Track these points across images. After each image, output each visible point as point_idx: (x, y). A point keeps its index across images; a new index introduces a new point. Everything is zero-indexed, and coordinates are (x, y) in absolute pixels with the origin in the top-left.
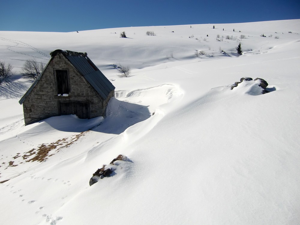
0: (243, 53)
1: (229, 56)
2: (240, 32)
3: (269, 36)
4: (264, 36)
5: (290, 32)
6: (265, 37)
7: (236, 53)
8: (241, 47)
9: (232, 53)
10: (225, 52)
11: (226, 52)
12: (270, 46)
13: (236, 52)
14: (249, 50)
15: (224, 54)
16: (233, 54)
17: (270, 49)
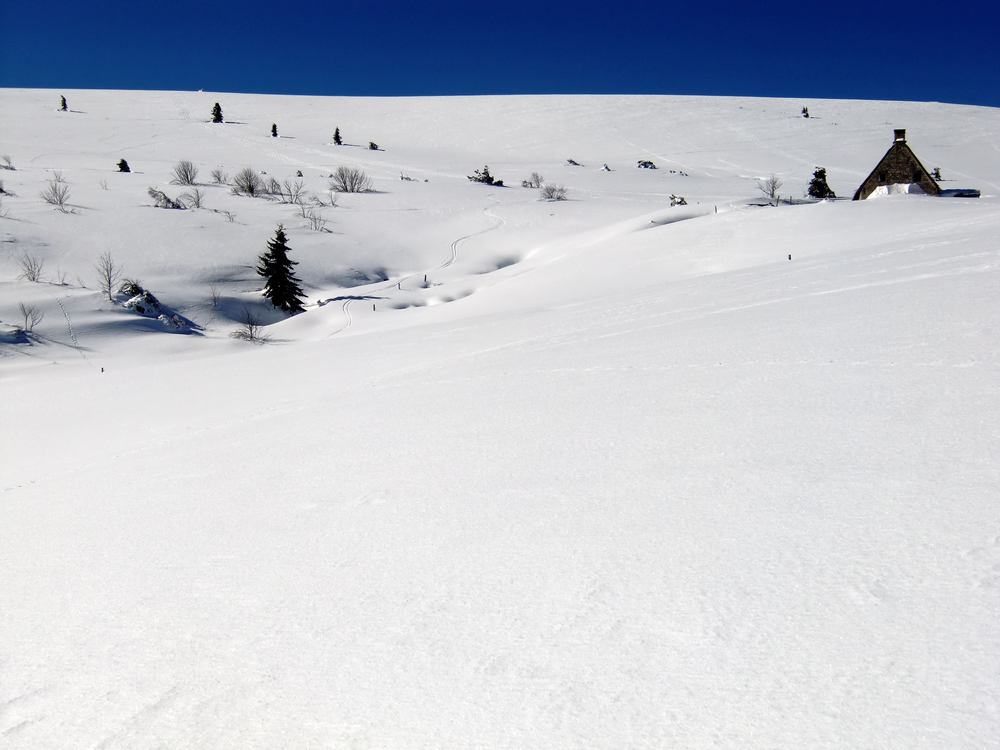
0: (310, 301)
1: (187, 328)
2: (373, 147)
3: (525, 184)
4: (488, 180)
5: (646, 164)
6: (500, 184)
7: (251, 304)
8: (289, 255)
9: (215, 300)
10: (151, 299)
11: (157, 296)
12: (505, 250)
13: (258, 293)
14: (362, 278)
15: (139, 309)
16: (226, 310)
17: (501, 266)
